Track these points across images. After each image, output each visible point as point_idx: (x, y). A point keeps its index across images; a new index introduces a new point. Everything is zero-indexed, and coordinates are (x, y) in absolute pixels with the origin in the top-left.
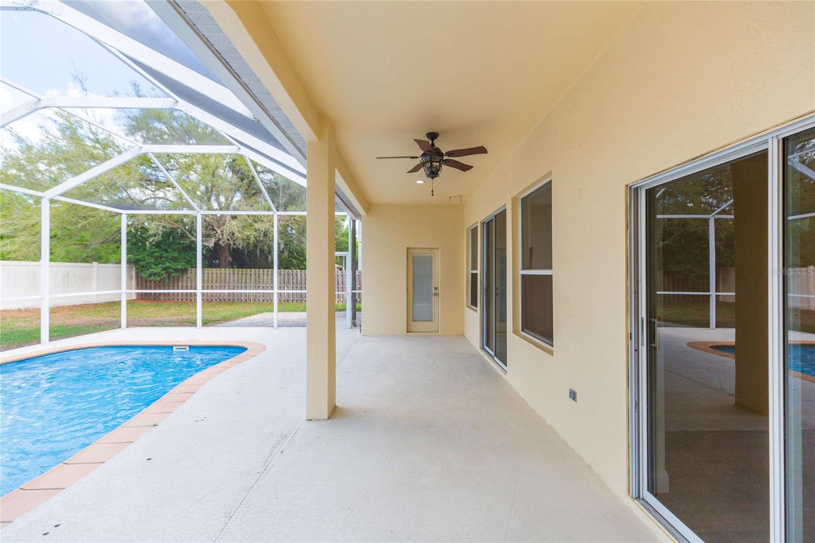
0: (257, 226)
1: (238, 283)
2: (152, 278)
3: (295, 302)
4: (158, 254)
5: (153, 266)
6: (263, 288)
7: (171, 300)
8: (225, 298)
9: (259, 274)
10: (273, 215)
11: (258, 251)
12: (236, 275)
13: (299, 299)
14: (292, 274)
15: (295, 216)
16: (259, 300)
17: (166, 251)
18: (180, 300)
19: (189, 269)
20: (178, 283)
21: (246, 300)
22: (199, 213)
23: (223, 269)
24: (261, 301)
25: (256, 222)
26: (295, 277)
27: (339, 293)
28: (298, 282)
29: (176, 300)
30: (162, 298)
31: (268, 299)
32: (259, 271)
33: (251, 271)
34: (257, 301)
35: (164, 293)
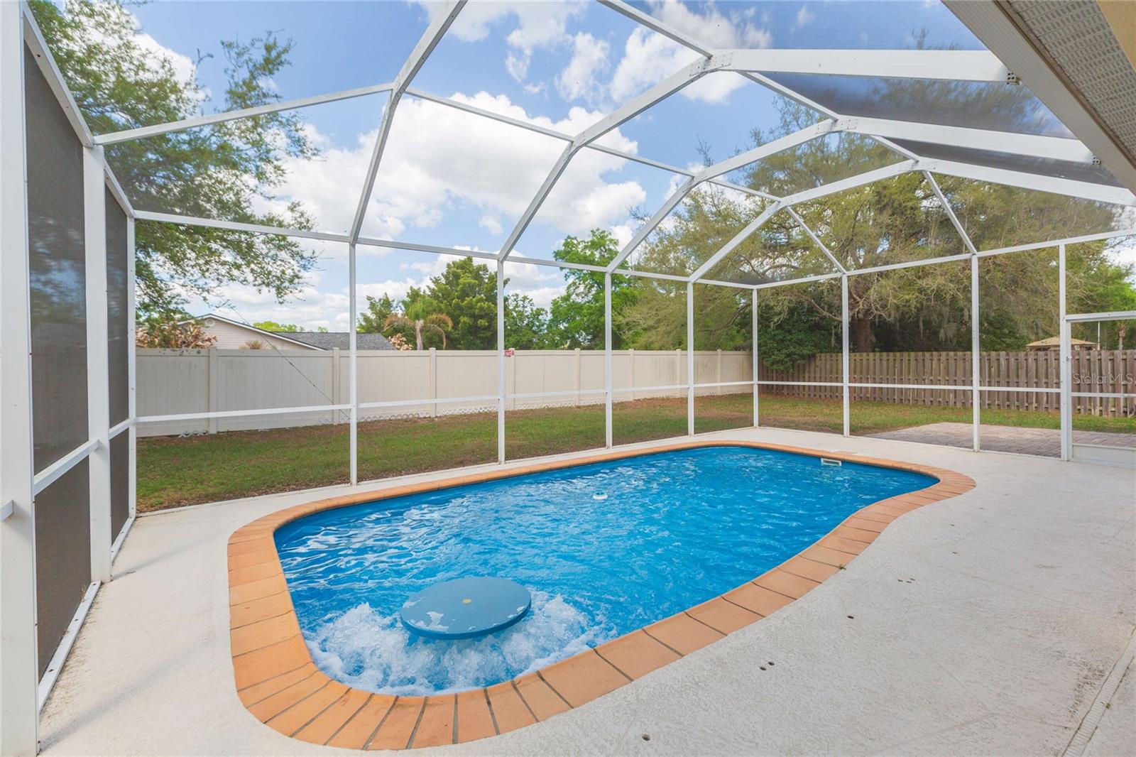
0: (923, 283)
1: (888, 374)
2: (775, 367)
3: (995, 408)
4: (780, 337)
5: (776, 352)
6: (932, 382)
7: (796, 395)
8: (869, 395)
9: (924, 360)
10: (970, 260)
11: (921, 324)
12: (884, 362)
13: (1004, 403)
14: (989, 360)
15: (995, 257)
16: (924, 401)
17: (789, 331)
18: (806, 396)
19: (818, 355)
20: (804, 373)
21: (901, 400)
22: (843, 274)
23: (865, 354)
24: (928, 403)
25: (919, 278)
26: (994, 364)
27: (1104, 395)
28: (1001, 373)
29: (801, 396)
30: (785, 392)
31: (940, 400)
32: (924, 355)
33: (909, 355)
34: (920, 403)
35: (788, 386)
